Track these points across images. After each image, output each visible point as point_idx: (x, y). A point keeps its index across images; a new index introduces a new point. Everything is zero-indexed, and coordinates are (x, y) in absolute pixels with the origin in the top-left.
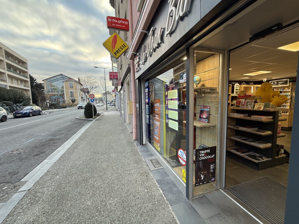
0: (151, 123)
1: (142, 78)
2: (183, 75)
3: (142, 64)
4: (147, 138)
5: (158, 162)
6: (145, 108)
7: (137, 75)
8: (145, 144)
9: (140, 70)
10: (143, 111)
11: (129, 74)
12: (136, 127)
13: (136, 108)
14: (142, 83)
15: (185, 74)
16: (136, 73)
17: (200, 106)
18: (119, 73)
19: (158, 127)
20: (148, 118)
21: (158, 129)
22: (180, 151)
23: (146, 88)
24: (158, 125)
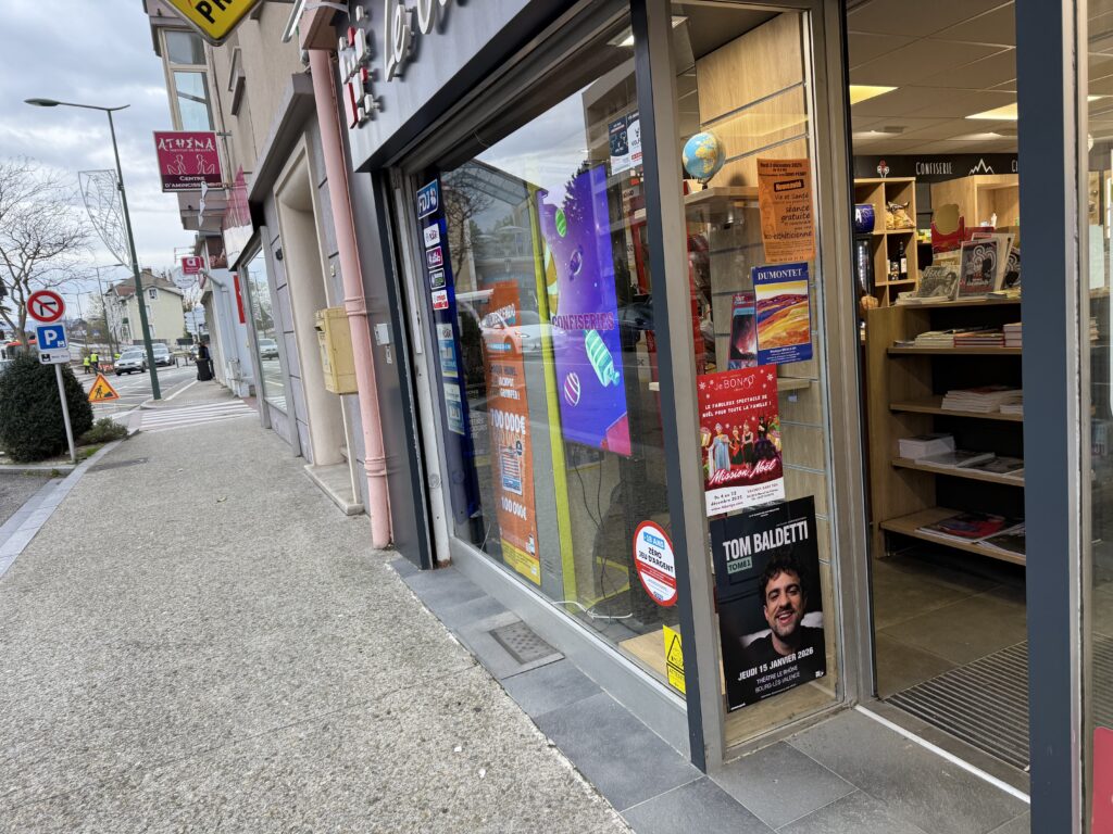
0: (475, 435)
1: (396, 164)
2: (625, 129)
3: (392, 75)
4: (458, 522)
5: (535, 636)
6: (431, 345)
7: (366, 143)
8: (450, 562)
9: (382, 109)
10: (423, 364)
11: (302, 143)
12: (388, 468)
13: (376, 351)
14: (398, 194)
15: (636, 125)
16: (353, 134)
17: (731, 297)
18: (224, 135)
19: (518, 442)
20: (459, 400)
21: (520, 454)
22: (645, 534)
23: (427, 222)
24: (520, 434)
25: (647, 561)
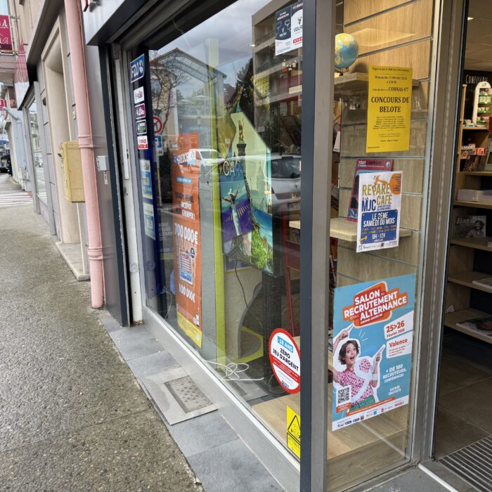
0: (164, 239)
1: (117, 41)
4: (148, 297)
5: (197, 389)
6: (136, 174)
7: (95, 21)
8: (144, 322)
10: (129, 186)
11: (57, 24)
12: (104, 255)
13: (98, 175)
14: (117, 63)
16: (86, 15)
19: (192, 249)
20: (153, 215)
21: (193, 257)
22: (279, 338)
23: (137, 84)
24: (194, 243)
25: (278, 358)
